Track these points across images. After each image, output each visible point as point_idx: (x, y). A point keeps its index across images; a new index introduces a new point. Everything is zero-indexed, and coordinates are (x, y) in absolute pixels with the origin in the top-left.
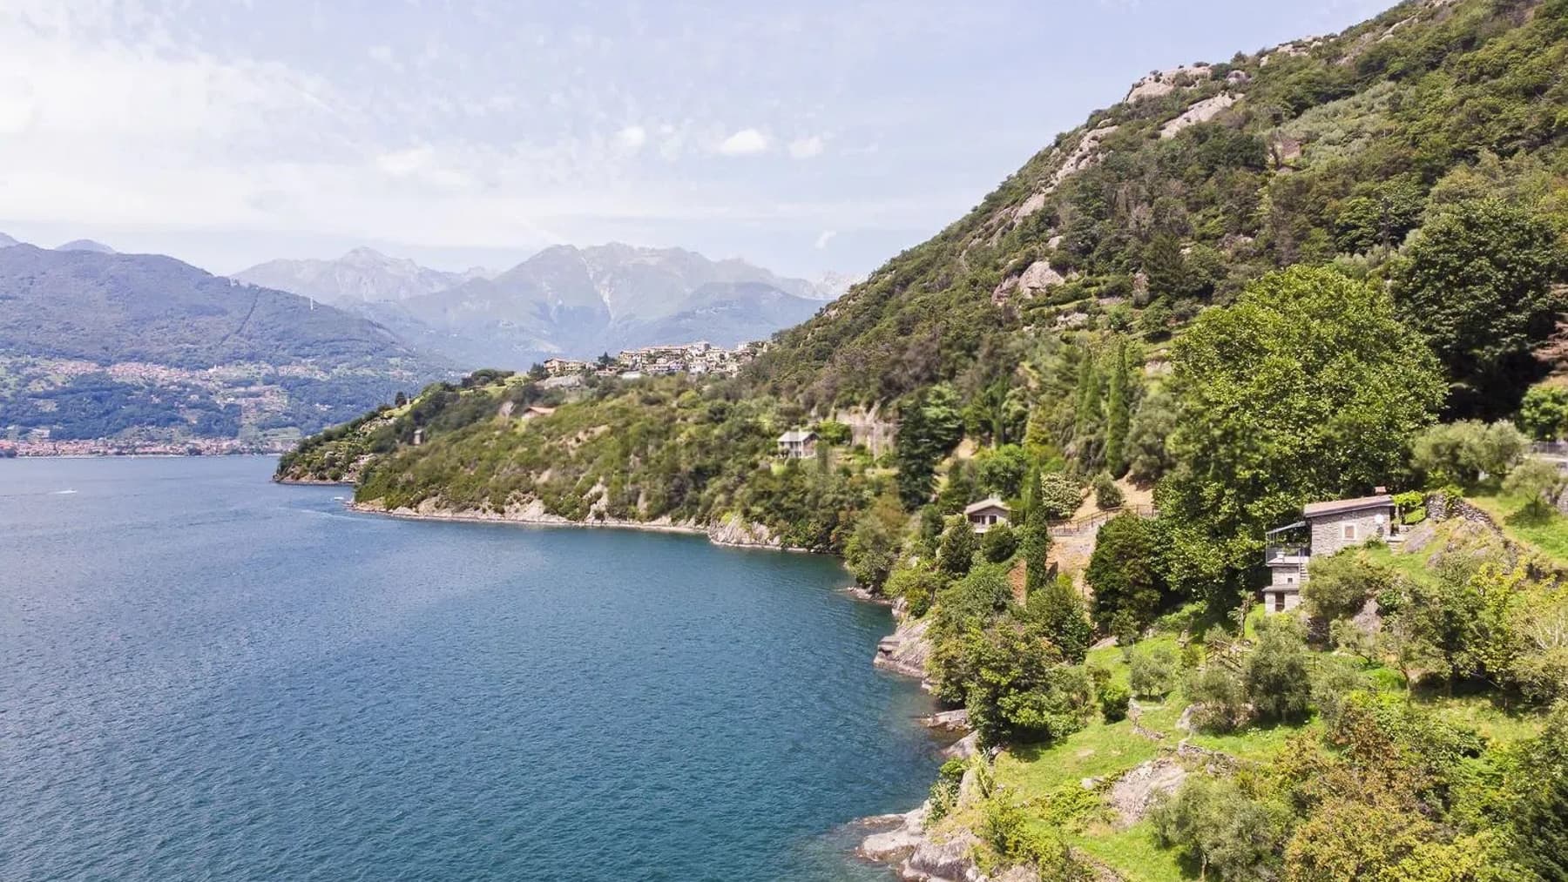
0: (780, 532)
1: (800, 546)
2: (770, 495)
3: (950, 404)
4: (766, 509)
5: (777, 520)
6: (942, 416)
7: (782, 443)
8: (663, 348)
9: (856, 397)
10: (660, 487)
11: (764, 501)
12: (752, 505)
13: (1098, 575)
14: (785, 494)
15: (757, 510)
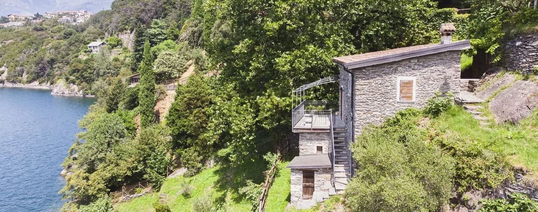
0: (83, 88)
1: (92, 94)
2: (78, 71)
3: (160, 27)
4: (77, 77)
5: (82, 82)
6: (157, 33)
7: (90, 47)
8: (65, 12)
9: (127, 27)
10: (34, 68)
11: (75, 74)
12: (70, 75)
13: (173, 122)
14: (85, 70)
15: (72, 78)
